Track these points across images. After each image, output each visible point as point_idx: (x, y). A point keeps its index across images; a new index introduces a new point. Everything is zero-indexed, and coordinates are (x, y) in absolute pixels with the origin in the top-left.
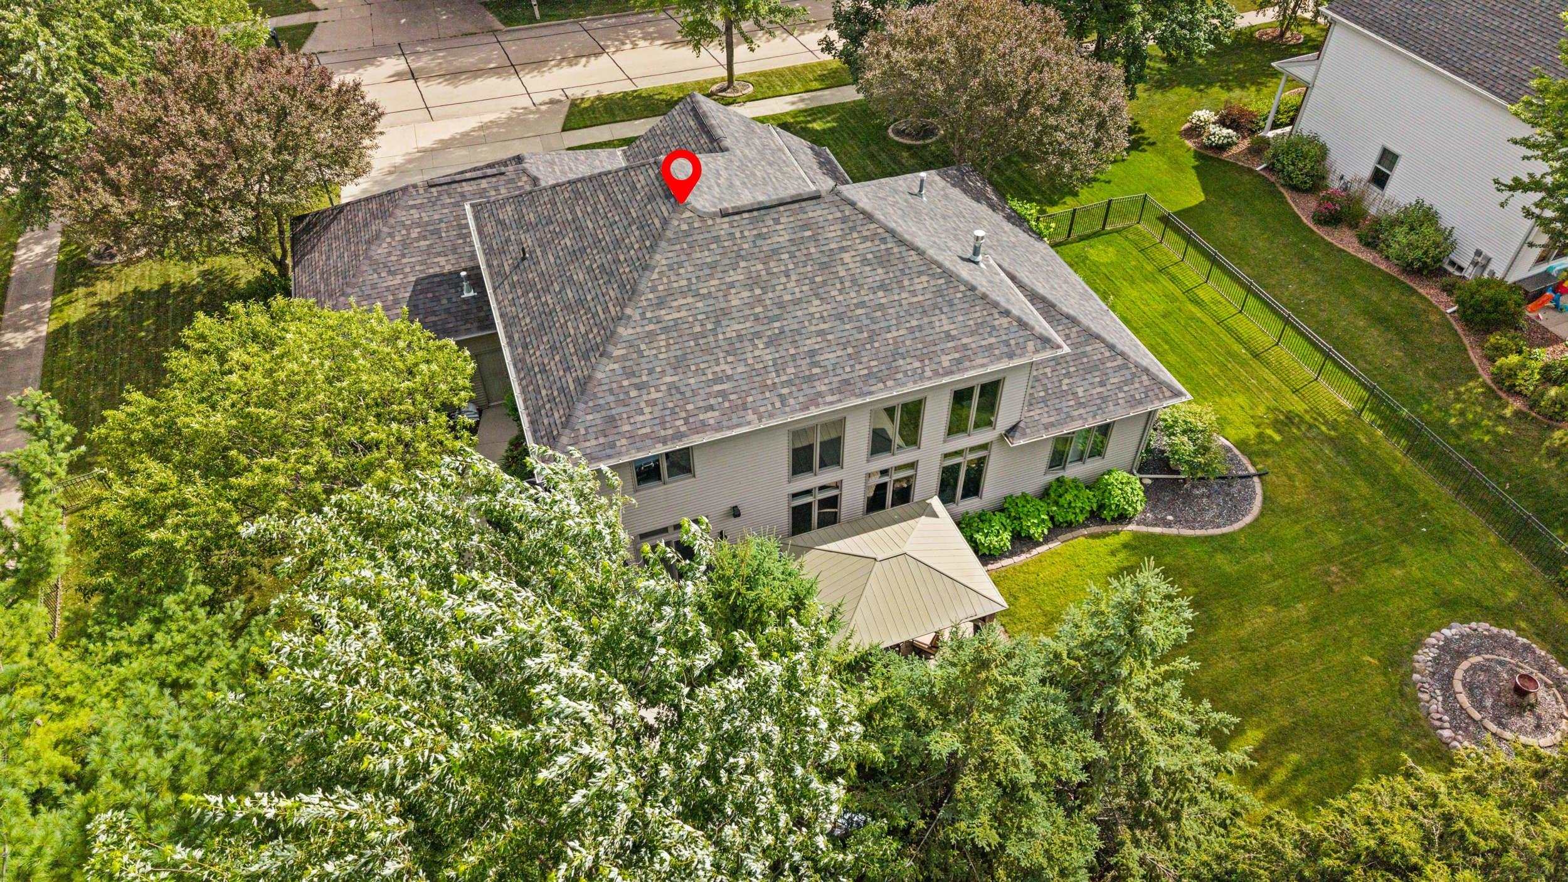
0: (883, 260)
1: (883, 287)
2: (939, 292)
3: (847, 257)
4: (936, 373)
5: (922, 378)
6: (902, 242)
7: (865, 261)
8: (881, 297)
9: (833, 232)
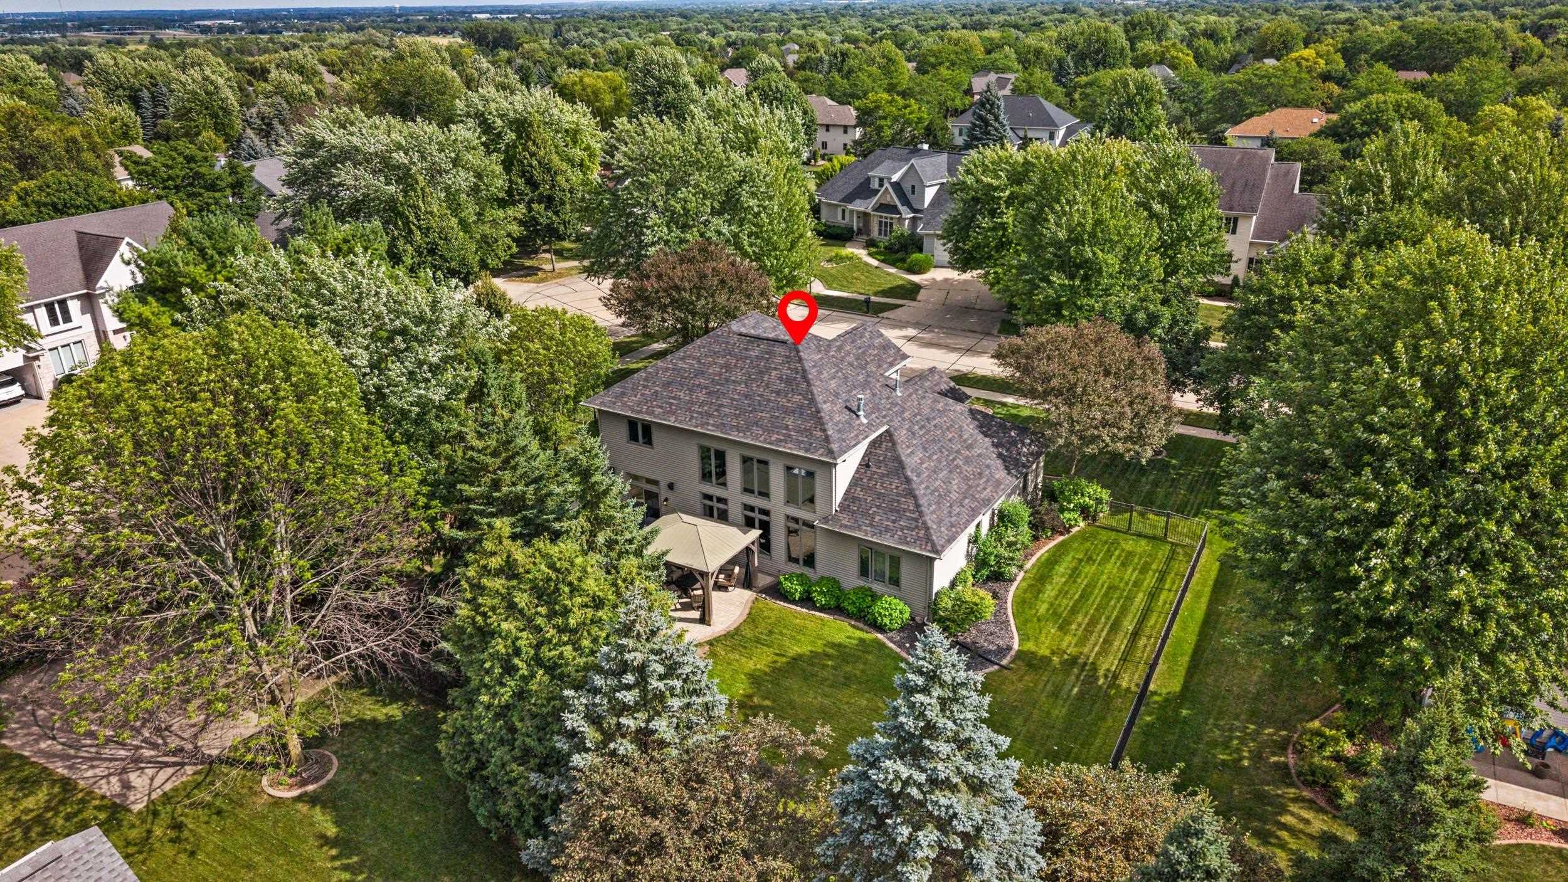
0: (788, 381)
1: (778, 393)
2: (801, 407)
3: (774, 373)
4: (765, 441)
5: (757, 439)
6: (805, 377)
7: (780, 378)
8: (773, 397)
9: (779, 360)
